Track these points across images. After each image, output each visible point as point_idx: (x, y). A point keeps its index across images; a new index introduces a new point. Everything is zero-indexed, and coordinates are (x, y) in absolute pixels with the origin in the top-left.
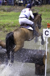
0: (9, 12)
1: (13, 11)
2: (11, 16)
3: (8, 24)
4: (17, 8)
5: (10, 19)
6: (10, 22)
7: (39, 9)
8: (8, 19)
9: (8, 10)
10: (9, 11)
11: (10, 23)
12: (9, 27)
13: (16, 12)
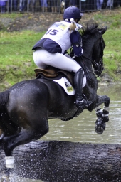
0: (14, 33)
1: (26, 28)
2: (22, 43)
3: (15, 69)
4: (38, 18)
5: (20, 54)
6: (18, 63)
7: (110, 19)
8: (13, 53)
9: (11, 27)
10: (15, 27)
11: (20, 65)
12: (17, 76)
13: (37, 31)
